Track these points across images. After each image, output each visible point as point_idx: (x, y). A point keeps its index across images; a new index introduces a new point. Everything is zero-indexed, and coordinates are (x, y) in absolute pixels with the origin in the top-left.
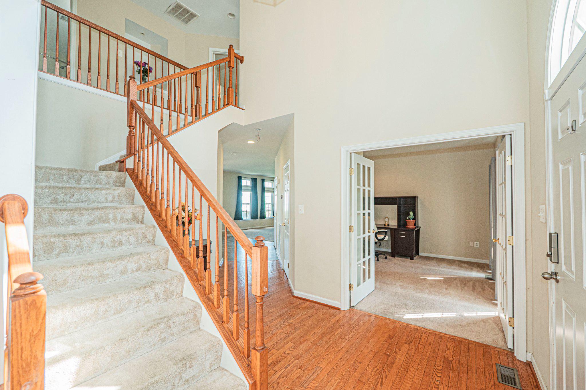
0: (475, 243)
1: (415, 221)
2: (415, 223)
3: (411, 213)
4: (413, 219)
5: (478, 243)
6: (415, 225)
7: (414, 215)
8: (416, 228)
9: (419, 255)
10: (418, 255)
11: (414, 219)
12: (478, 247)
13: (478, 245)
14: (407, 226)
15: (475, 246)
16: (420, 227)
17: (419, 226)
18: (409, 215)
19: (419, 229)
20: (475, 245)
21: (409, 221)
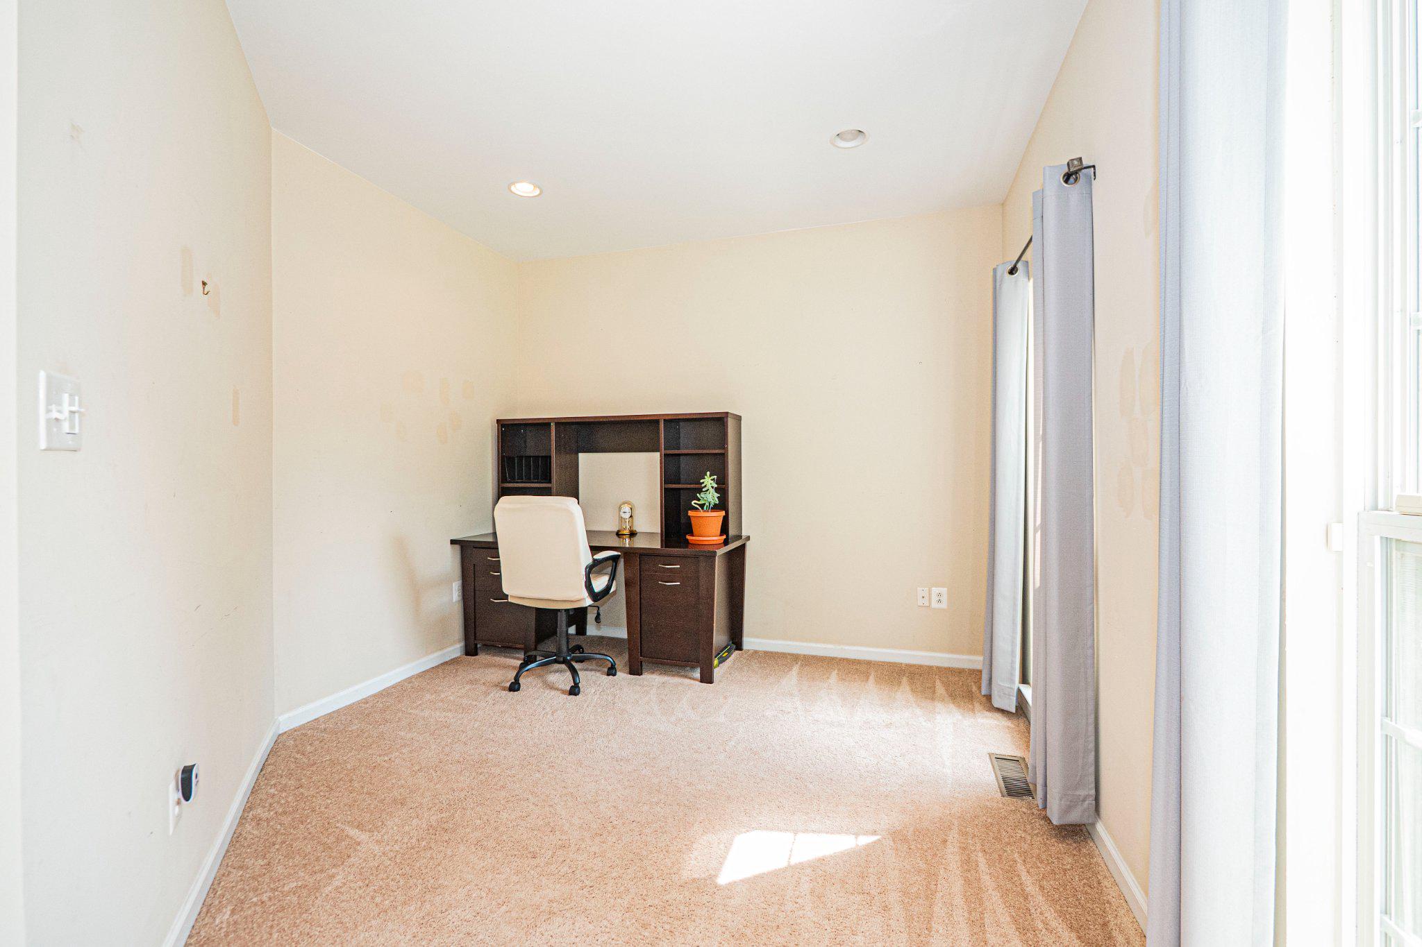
0: (935, 590)
1: (723, 513)
2: (726, 519)
3: (709, 481)
4: (716, 508)
5: (944, 590)
6: (724, 529)
7: (722, 489)
8: (726, 543)
9: (746, 646)
10: (739, 647)
11: (722, 505)
12: (944, 605)
13: (944, 598)
14: (693, 536)
15: (934, 605)
16: (748, 538)
17: (743, 534)
18: (700, 490)
19: (743, 546)
20: (934, 598)
21: (701, 513)
